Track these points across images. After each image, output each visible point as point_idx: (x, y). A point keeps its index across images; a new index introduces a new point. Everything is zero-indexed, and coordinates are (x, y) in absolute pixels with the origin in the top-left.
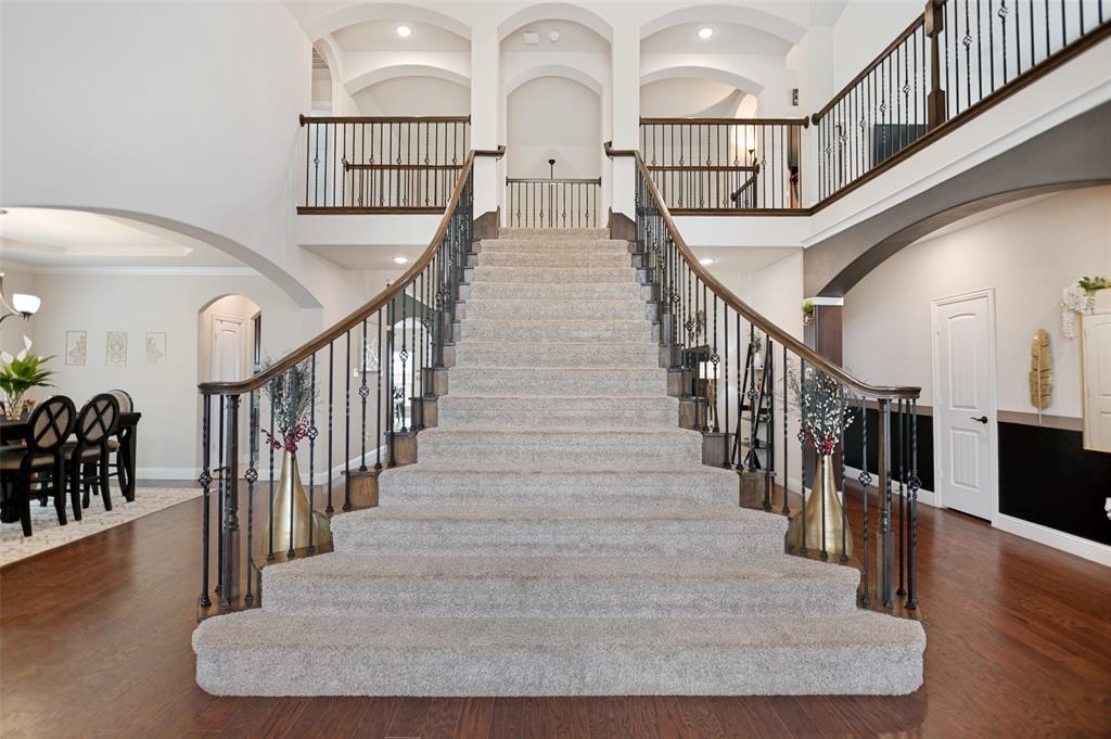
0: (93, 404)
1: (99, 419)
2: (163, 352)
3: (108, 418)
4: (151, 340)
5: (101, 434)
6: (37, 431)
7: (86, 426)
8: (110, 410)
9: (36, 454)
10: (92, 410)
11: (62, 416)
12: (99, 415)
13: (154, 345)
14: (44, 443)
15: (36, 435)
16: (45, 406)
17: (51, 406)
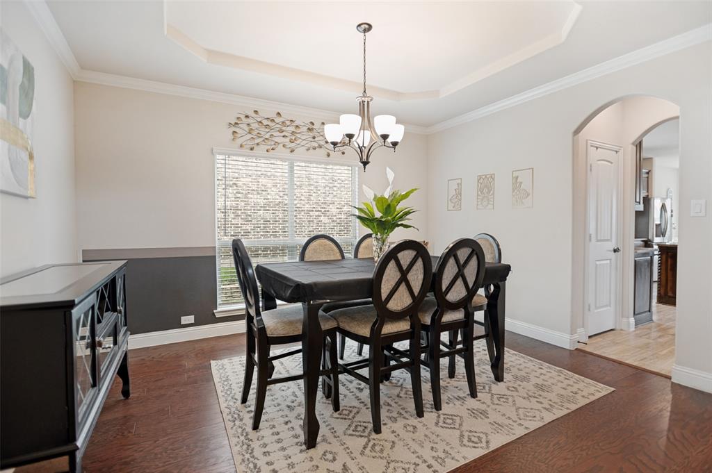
0: (452, 252)
1: (460, 274)
2: (530, 192)
3: (471, 272)
4: (517, 178)
5: (464, 293)
6: (385, 291)
7: (445, 284)
8: (474, 262)
9: (386, 319)
10: (452, 261)
11: (414, 267)
12: (461, 268)
13: (521, 183)
14: (394, 305)
15: (384, 296)
16: (392, 255)
17: (400, 255)
